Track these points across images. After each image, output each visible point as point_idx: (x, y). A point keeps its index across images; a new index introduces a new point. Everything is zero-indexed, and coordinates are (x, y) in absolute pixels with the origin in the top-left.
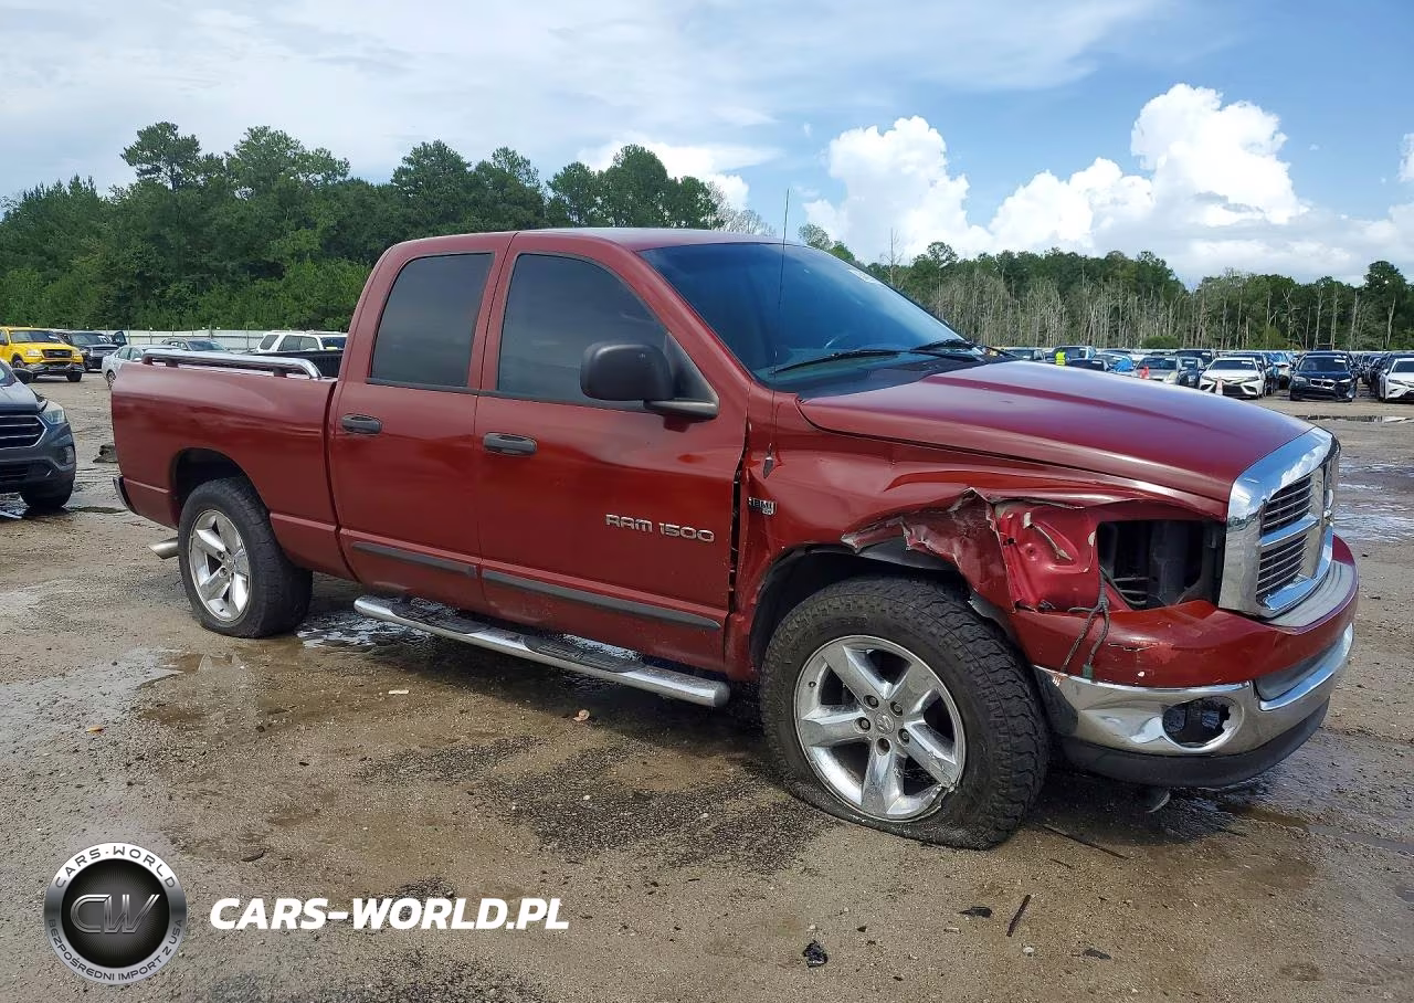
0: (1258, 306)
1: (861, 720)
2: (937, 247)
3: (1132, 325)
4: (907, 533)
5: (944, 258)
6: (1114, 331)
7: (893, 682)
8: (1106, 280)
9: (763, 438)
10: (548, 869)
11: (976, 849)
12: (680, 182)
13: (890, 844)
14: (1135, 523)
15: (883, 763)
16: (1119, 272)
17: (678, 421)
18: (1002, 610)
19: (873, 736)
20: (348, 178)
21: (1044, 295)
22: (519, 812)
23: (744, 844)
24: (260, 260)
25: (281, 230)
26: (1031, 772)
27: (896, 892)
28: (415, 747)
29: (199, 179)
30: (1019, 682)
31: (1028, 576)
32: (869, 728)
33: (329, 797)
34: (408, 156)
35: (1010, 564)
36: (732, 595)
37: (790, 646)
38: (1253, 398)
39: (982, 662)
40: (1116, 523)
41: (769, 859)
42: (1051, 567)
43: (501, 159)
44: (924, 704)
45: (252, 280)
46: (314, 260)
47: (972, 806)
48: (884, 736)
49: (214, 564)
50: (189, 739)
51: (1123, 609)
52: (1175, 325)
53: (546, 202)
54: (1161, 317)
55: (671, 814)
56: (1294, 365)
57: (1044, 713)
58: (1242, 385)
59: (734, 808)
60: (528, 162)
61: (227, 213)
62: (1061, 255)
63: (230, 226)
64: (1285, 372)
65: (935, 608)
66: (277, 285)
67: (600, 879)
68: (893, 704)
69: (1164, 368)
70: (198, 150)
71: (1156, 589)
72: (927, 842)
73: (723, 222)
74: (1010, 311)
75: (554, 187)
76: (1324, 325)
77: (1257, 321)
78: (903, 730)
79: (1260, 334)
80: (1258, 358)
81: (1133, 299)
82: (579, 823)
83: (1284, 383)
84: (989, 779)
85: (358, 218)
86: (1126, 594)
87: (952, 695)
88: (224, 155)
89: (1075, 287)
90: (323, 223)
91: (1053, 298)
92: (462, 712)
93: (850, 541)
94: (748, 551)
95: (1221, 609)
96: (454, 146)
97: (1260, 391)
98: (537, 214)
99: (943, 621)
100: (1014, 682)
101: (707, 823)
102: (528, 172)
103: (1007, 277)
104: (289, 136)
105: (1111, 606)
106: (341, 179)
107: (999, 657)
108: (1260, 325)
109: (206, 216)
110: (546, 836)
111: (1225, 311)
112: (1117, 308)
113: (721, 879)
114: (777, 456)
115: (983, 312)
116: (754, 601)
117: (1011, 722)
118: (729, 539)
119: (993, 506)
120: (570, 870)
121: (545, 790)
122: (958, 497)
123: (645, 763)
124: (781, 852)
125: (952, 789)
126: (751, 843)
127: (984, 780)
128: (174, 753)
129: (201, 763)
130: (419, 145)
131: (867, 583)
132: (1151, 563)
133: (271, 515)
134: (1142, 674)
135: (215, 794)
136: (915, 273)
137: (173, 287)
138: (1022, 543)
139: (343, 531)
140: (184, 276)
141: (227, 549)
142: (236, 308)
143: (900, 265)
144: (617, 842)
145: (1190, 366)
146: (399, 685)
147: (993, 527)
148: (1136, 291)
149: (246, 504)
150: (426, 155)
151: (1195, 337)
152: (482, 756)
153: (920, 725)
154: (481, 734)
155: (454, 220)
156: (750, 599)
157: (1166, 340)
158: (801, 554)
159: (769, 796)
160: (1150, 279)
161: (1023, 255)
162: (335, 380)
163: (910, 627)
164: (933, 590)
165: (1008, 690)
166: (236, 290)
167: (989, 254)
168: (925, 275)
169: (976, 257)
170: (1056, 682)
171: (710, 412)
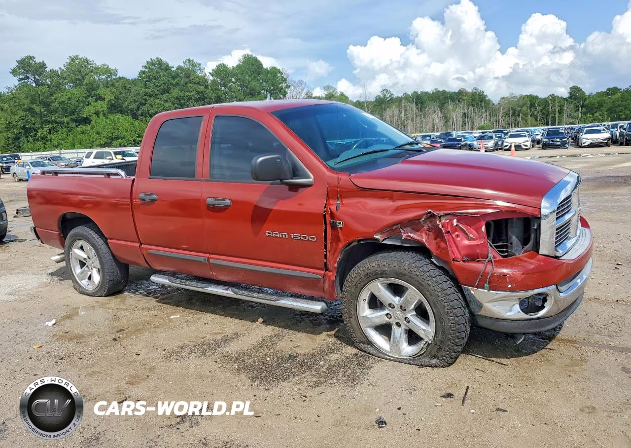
0: (524, 109)
1: (387, 315)
2: (385, 92)
3: (472, 120)
4: (402, 231)
5: (388, 96)
6: (464, 123)
7: (401, 297)
8: (459, 101)
9: (335, 193)
10: (256, 394)
11: (443, 367)
12: (269, 69)
13: (406, 368)
14: (501, 220)
15: (398, 332)
16: (465, 98)
17: (295, 188)
18: (446, 262)
19: (393, 321)
20: (118, 77)
21: (433, 109)
22: (239, 368)
23: (341, 374)
24: (80, 117)
25: (88, 102)
26: (464, 332)
27: (412, 390)
28: (187, 342)
29: (47, 81)
30: (456, 293)
31: (457, 247)
32: (391, 318)
33: (152, 369)
34: (145, 65)
35: (449, 242)
36: (326, 263)
37: (353, 284)
38: (527, 149)
39: (440, 286)
40: (493, 221)
41: (353, 380)
42: (467, 242)
43: (188, 64)
44: (415, 306)
45: (77, 126)
46: (104, 115)
47: (439, 349)
48: (398, 321)
49: (82, 264)
50: (83, 347)
51: (499, 258)
52: (490, 119)
53: (209, 82)
54: (484, 116)
55: (307, 363)
56: (543, 134)
57: (468, 305)
58: (522, 144)
59: (335, 358)
60: (200, 64)
61: (62, 96)
62: (439, 91)
63: (64, 102)
64: (539, 137)
65: (418, 264)
66: (89, 128)
67: (280, 396)
68: (401, 307)
69: (488, 139)
70: (46, 68)
71: (512, 248)
72: (421, 366)
73: (289, 86)
74: (419, 118)
75: (212, 75)
76: (553, 115)
77: (525, 115)
78: (406, 318)
79: (526, 121)
80: (528, 132)
81: (471, 109)
82: (267, 371)
83: (538, 142)
84: (446, 336)
85: (124, 95)
86: (499, 251)
87: (427, 301)
88: (59, 70)
89: (446, 105)
90: (107, 98)
91: (437, 111)
92: (205, 324)
93: (377, 237)
94: (332, 243)
95: (541, 255)
96: (165, 59)
97: (529, 146)
98: (206, 88)
99: (421, 269)
100: (454, 293)
101: (323, 366)
102: (200, 69)
103: (416, 103)
104: (88, 59)
105: (494, 257)
106: (115, 77)
107: (447, 283)
108: (526, 117)
109: (53, 98)
110: (254, 379)
111: (511, 112)
112: (465, 113)
113: (333, 391)
114: (342, 201)
115: (407, 119)
116: (336, 265)
117: (454, 311)
118: (323, 240)
119: (440, 217)
120: (267, 393)
121: (249, 357)
122: (424, 214)
123: (291, 341)
124: (358, 376)
125: (430, 342)
126: (344, 373)
127: (444, 337)
128: (77, 355)
129: (90, 359)
130: (149, 60)
131: (386, 254)
132: (508, 237)
133: (108, 240)
134: (510, 286)
135: (99, 372)
136: (376, 104)
137: (40, 131)
138: (454, 233)
139: (143, 246)
140: (44, 126)
141: (88, 257)
142: (70, 139)
143: (369, 100)
144: (286, 378)
145: (499, 137)
146: (174, 313)
147: (440, 227)
148: (472, 105)
149: (96, 236)
150: (153, 64)
151: (499, 124)
152: (218, 344)
153: (413, 315)
154: (215, 333)
155: (168, 93)
156: (334, 264)
157: (487, 126)
158: (356, 243)
159: (349, 351)
160: (478, 100)
161: (422, 92)
162: (134, 177)
163: (406, 272)
164: (415, 255)
165: (452, 297)
166: (70, 131)
167: (407, 93)
168: (380, 104)
169: (402, 95)
170: (472, 292)
171: (310, 183)
